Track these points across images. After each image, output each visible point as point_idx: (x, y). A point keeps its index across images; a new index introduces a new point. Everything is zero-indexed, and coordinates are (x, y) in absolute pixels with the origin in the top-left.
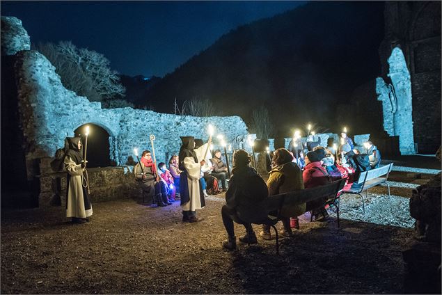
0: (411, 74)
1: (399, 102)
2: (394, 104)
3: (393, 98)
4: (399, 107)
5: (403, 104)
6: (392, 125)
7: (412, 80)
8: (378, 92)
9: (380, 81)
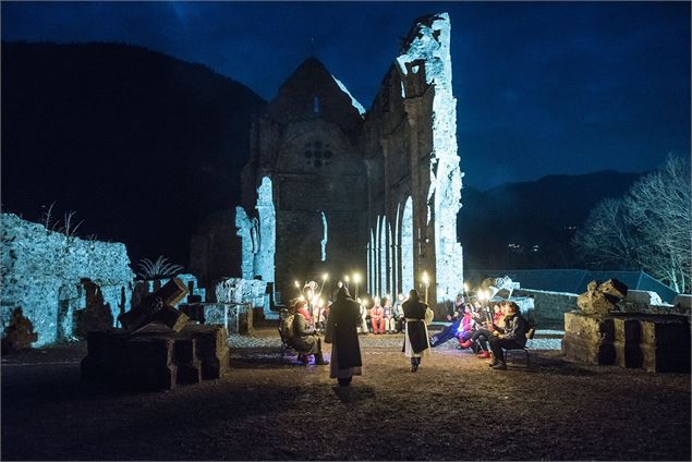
0: (276, 210)
1: (263, 241)
2: (256, 243)
3: (255, 235)
4: (262, 248)
5: (267, 244)
6: (251, 268)
7: (277, 217)
8: (237, 225)
9: (240, 213)
